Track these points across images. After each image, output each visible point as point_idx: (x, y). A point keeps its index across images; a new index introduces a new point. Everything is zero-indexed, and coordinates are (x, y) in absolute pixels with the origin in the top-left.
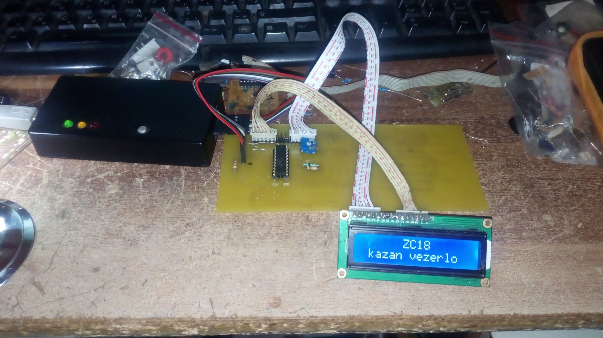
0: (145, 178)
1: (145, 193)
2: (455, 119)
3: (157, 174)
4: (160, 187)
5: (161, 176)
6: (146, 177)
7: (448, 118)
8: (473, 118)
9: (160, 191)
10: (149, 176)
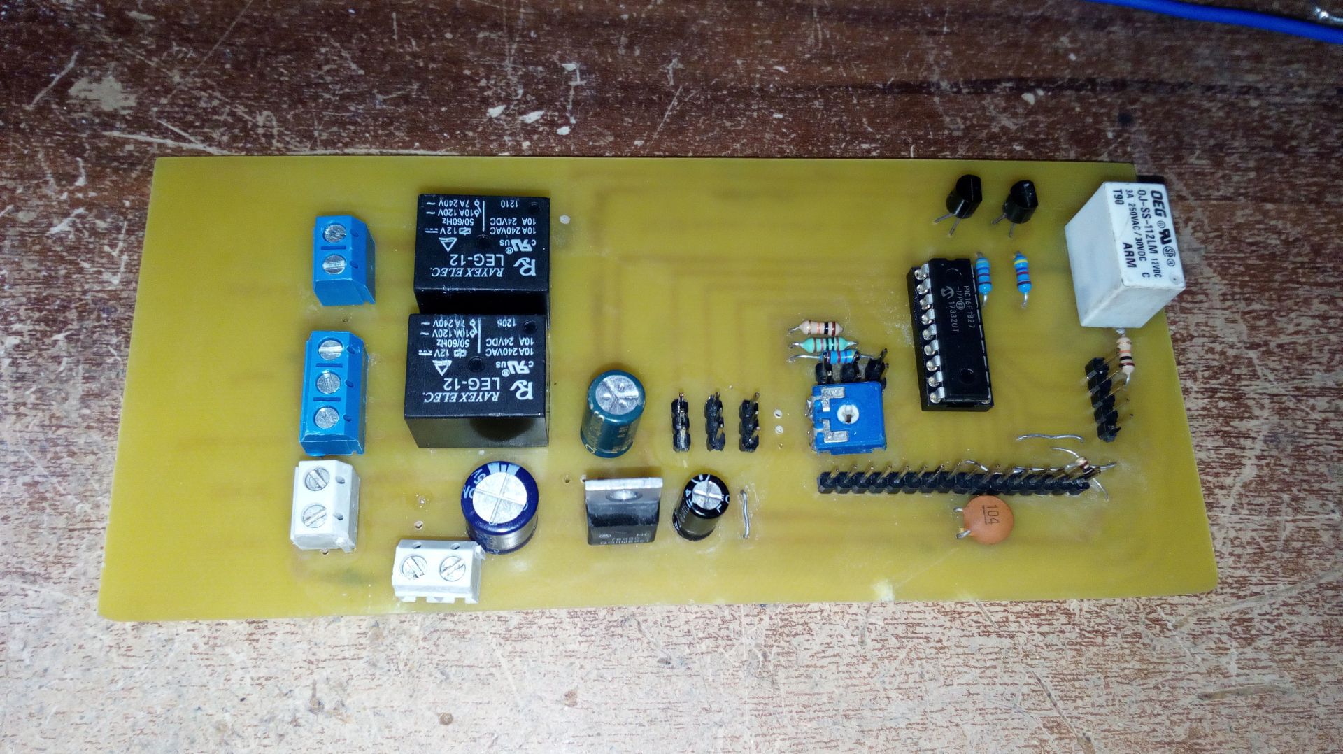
0: (20, 333)
1: (22, 409)
2: (1250, 88)
3: (72, 315)
4: (87, 379)
5: (89, 324)
6: (26, 327)
7: (1222, 82)
8: (1310, 91)
9: (85, 399)
10: (38, 321)
